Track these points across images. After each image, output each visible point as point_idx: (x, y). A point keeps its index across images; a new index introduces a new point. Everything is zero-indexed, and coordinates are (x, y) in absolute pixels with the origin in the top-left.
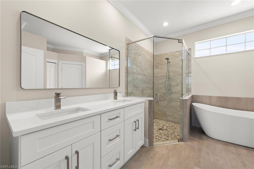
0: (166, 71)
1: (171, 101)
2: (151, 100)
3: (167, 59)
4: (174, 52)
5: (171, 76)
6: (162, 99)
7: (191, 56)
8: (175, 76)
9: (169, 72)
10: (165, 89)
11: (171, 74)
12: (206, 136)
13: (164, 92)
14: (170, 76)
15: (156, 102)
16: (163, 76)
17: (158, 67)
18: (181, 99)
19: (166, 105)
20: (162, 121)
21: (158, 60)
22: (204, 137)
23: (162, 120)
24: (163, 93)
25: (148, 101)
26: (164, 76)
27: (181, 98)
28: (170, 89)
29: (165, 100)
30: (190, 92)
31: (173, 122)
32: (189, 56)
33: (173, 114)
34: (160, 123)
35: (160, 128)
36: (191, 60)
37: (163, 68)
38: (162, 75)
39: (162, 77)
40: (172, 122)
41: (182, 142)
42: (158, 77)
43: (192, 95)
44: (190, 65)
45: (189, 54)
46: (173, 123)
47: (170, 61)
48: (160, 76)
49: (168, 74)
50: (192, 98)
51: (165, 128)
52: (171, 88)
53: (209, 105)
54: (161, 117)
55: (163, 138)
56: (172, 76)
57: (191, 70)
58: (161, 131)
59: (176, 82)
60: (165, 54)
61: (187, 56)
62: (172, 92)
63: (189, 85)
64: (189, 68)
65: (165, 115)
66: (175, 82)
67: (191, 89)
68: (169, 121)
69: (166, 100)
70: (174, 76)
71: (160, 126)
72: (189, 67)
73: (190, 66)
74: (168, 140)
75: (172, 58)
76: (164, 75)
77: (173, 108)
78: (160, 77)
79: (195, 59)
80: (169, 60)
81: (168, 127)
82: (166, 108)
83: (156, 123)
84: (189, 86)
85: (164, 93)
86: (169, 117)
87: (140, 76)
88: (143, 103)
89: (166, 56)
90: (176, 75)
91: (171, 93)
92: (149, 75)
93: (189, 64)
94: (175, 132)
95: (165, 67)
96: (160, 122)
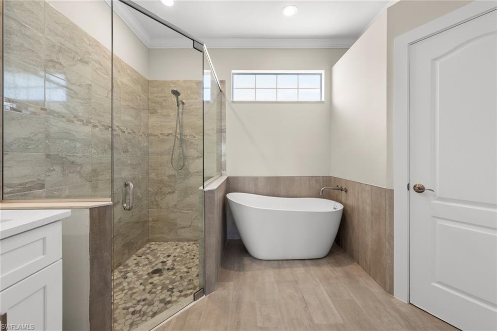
0: (174, 124)
1: (186, 192)
2: (99, 208)
3: (176, 93)
4: (191, 81)
5: (187, 136)
6: (167, 190)
7: (224, 95)
8: (195, 137)
9: (181, 126)
10: (171, 166)
11: (187, 131)
12: (249, 258)
13: (172, 172)
14: (184, 136)
15: (125, 208)
16: (169, 135)
17: (157, 113)
18: (201, 190)
19: (176, 203)
20: (165, 244)
21: (155, 95)
22: (247, 261)
23: (167, 242)
24: (169, 177)
25: (88, 211)
26: (171, 134)
27: (202, 188)
28: (184, 165)
29: (173, 192)
30: (223, 170)
31: (192, 241)
32: (223, 96)
33: (192, 222)
34: (160, 251)
35: (154, 269)
36: (225, 104)
37: (169, 115)
38: (166, 132)
39: (165, 137)
40: (188, 241)
41: (202, 298)
42: (157, 136)
43: (226, 177)
44: (223, 114)
45: (221, 91)
46: (192, 243)
47: (184, 101)
48: (161, 134)
49: (178, 131)
50: (227, 184)
51: (169, 263)
52: (186, 164)
53: (254, 194)
54: (164, 235)
55: (157, 303)
56: (190, 136)
57: (225, 126)
58: (156, 279)
59: (196, 149)
60: (174, 83)
61: (218, 95)
62: (189, 172)
63: (223, 157)
64: (221, 120)
65: (173, 226)
66: (195, 151)
67: (225, 164)
68: (183, 240)
69: (176, 192)
70: (192, 136)
71: (157, 262)
72: (221, 118)
73: (223, 116)
74: (169, 302)
75: (188, 95)
76: (171, 132)
77: (191, 210)
78: (161, 136)
79: (233, 105)
80: (179, 97)
81: (179, 256)
82: (176, 212)
83: (148, 256)
84: (221, 159)
85: (172, 176)
86: (182, 230)
87: (88, 129)
88: (60, 223)
89: (175, 87)
90: (196, 134)
91: (188, 175)
92: (124, 129)
93: (221, 112)
94: (191, 268)
95: (173, 114)
96: (159, 249)
